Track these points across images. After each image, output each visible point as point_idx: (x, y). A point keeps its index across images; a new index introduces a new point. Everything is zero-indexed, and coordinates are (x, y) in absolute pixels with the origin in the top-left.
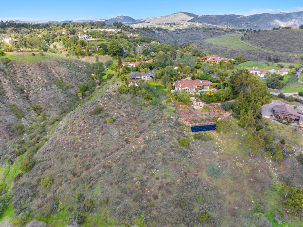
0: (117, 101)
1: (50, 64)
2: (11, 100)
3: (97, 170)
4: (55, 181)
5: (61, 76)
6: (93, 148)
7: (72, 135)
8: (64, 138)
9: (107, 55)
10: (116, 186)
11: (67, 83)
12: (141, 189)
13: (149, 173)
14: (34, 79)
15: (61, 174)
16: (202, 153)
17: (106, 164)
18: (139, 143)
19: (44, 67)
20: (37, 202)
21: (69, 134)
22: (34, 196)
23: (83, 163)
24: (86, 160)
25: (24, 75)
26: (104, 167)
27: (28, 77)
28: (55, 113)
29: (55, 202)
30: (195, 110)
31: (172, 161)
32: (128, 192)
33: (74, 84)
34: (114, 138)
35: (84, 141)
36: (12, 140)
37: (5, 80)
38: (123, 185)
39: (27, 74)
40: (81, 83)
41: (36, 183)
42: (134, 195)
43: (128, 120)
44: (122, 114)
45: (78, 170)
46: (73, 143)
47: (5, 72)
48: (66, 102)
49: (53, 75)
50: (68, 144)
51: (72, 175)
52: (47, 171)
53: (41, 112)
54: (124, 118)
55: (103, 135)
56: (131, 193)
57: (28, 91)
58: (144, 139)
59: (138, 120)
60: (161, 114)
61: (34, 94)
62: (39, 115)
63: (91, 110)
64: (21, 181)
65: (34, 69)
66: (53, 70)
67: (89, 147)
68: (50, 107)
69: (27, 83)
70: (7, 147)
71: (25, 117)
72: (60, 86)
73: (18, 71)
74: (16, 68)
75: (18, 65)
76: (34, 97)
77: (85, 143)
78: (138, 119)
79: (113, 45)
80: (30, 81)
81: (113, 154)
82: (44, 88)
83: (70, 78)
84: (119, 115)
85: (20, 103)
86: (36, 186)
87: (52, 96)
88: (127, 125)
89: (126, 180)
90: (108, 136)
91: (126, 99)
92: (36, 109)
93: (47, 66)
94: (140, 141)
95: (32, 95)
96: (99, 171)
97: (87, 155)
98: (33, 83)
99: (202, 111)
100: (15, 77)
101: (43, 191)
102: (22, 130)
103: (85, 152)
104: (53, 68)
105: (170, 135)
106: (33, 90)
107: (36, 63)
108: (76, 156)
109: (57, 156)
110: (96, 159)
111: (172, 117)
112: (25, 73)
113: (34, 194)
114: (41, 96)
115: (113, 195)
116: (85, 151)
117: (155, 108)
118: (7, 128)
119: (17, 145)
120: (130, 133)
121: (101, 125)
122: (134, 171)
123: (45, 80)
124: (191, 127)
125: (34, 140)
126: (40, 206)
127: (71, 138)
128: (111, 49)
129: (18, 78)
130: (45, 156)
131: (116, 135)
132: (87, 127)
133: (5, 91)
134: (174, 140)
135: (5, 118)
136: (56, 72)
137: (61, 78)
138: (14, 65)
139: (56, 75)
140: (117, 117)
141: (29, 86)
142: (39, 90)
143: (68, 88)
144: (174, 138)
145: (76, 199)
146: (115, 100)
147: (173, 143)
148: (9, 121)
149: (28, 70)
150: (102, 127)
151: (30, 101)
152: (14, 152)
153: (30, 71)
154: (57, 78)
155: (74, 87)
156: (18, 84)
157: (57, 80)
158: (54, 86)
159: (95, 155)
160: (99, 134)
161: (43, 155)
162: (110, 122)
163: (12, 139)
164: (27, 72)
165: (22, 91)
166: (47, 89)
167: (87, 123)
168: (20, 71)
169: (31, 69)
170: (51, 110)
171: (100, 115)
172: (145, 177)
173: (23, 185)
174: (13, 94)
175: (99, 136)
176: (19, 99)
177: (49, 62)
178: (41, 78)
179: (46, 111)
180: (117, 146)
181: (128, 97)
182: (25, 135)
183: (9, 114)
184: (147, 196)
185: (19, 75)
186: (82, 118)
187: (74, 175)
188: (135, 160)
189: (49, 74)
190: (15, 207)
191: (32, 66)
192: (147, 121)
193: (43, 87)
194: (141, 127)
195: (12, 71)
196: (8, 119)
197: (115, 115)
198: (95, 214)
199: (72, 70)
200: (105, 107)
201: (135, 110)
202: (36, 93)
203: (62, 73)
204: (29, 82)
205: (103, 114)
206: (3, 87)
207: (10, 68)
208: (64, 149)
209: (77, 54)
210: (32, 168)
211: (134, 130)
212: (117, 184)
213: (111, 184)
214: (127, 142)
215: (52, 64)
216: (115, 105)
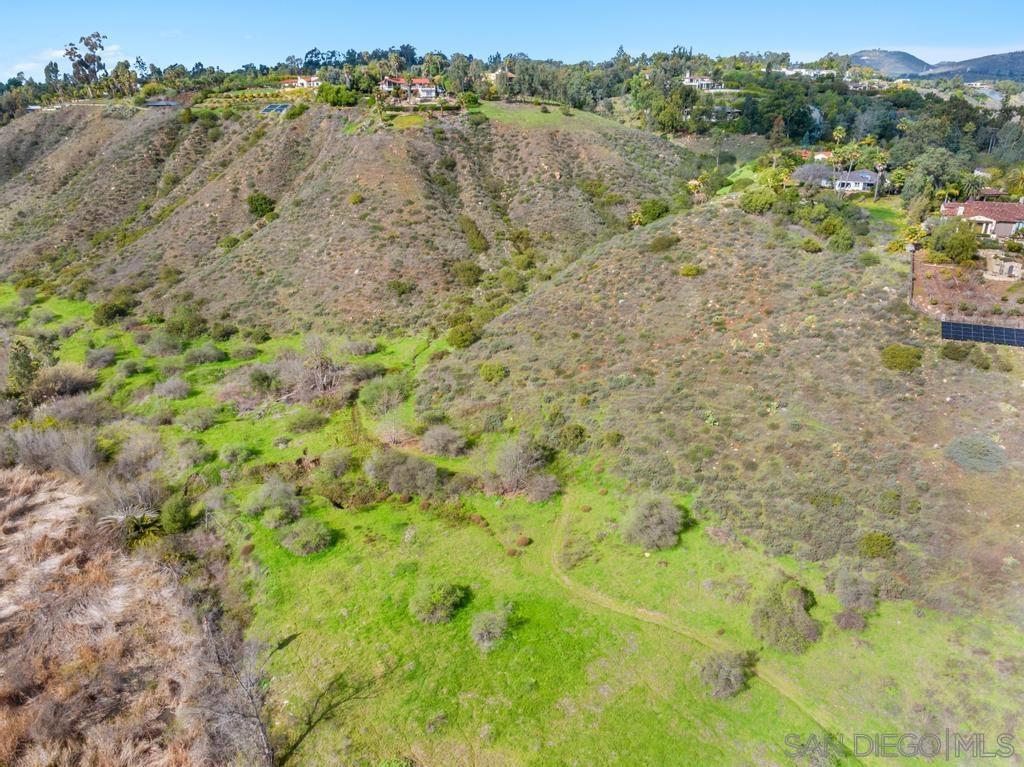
0: (726, 228)
1: (581, 136)
2: (468, 210)
3: (617, 373)
4: (512, 376)
5: (599, 170)
6: (623, 326)
7: (582, 290)
8: (559, 295)
9: (755, 135)
10: (653, 417)
11: (612, 190)
12: (717, 438)
13: (753, 409)
14: (530, 168)
15: (529, 365)
16: (953, 398)
17: (645, 365)
18: (755, 335)
19: (562, 143)
20: (462, 404)
21: (575, 288)
22: (460, 392)
23: (588, 353)
24: (597, 349)
25: (509, 157)
26: (637, 371)
27: (517, 163)
28: (560, 256)
29: (498, 413)
30: (983, 283)
31: (839, 395)
32: (678, 434)
33: (629, 194)
34: (687, 311)
35: (605, 306)
36: (448, 293)
37: (465, 162)
38: (672, 418)
39: (516, 155)
40: (651, 196)
41: (469, 372)
42: (693, 445)
43: (742, 277)
44: (730, 261)
45: (571, 364)
46: (579, 307)
47: (470, 145)
48: (595, 235)
49: (580, 166)
50: (566, 308)
51: (553, 372)
52: (502, 354)
53: (526, 248)
54: (730, 270)
55: (659, 300)
56: (686, 440)
57: (509, 196)
58: (773, 328)
59: (771, 281)
60: (854, 276)
61: (521, 202)
62: (521, 253)
63: (647, 240)
64: (441, 364)
65: (538, 144)
66: (583, 151)
67: (615, 322)
68: (551, 239)
69: (511, 176)
70: (435, 303)
71: (489, 251)
72: (591, 196)
73: (497, 145)
74: (495, 138)
75: (501, 131)
76: (520, 211)
77: (608, 312)
78: (774, 278)
79: (777, 99)
80: (520, 171)
81: (671, 347)
82: (549, 193)
83: (624, 178)
84: (719, 262)
85: (485, 220)
86: (470, 377)
87: (564, 215)
88: (734, 288)
89: (682, 409)
90: (670, 306)
91: (757, 227)
92: (518, 238)
93: (571, 140)
94: (759, 333)
95: (517, 205)
96: (620, 376)
97: (603, 338)
98: (525, 177)
99: (1009, 290)
100: (489, 158)
101: (481, 388)
102: (475, 276)
103: (601, 331)
104: (585, 149)
105: (858, 333)
106: (523, 193)
107: (544, 131)
108: (576, 336)
109: (534, 330)
110: (623, 351)
111: (886, 288)
112: (514, 152)
113: (461, 389)
114: (537, 209)
115: (637, 433)
116: (600, 329)
117: (840, 260)
118: (444, 265)
119: (454, 305)
120: (734, 309)
121: (662, 278)
122: (714, 394)
123: (557, 174)
124: (943, 323)
125: (494, 301)
126: (467, 413)
127: (575, 297)
128: (767, 112)
129: (495, 161)
130: (507, 325)
131: (693, 307)
132: (623, 278)
133: (460, 187)
134: (867, 348)
135: (445, 242)
136: (590, 159)
137: (600, 176)
138: (493, 131)
139: (588, 167)
140: (713, 266)
141: (515, 182)
142: (535, 196)
143: (609, 203)
144: (871, 343)
145: (547, 418)
146: (723, 225)
147: (863, 355)
148: (453, 250)
149: (521, 145)
150: (662, 284)
151: (509, 220)
152: (446, 316)
153: (526, 147)
154: (590, 173)
155: (628, 202)
156: (492, 176)
157: (588, 178)
158: (575, 192)
159: (623, 341)
160: (649, 298)
161: (504, 323)
162: (687, 275)
163: (448, 290)
164: (518, 150)
165: (495, 192)
166: (554, 196)
167: (627, 269)
168: (503, 147)
169: (528, 143)
170: (551, 248)
171: (667, 254)
172: (737, 416)
173: (446, 369)
174: (476, 196)
175: (648, 301)
176: (486, 208)
177: (578, 131)
178: (546, 167)
179: (539, 247)
180: (688, 333)
181: (764, 222)
182: (478, 288)
183: (456, 237)
184: (726, 456)
185: (498, 155)
186: (618, 258)
187: (559, 373)
188: (724, 372)
189: (569, 161)
190: (419, 403)
191: (533, 136)
192: (799, 288)
193: (546, 188)
194: (773, 300)
195: (486, 143)
196: (450, 247)
197: (709, 260)
198: (579, 458)
199: (635, 159)
200: (689, 237)
201: (773, 255)
202: (528, 201)
203: (604, 163)
204: (518, 176)
205: (674, 254)
206: (459, 179)
207: (483, 136)
208: (553, 317)
209: (663, 127)
210: (471, 343)
211: (752, 303)
212: (657, 411)
213: (641, 409)
214: (720, 326)
215: (584, 137)
216: (718, 237)
